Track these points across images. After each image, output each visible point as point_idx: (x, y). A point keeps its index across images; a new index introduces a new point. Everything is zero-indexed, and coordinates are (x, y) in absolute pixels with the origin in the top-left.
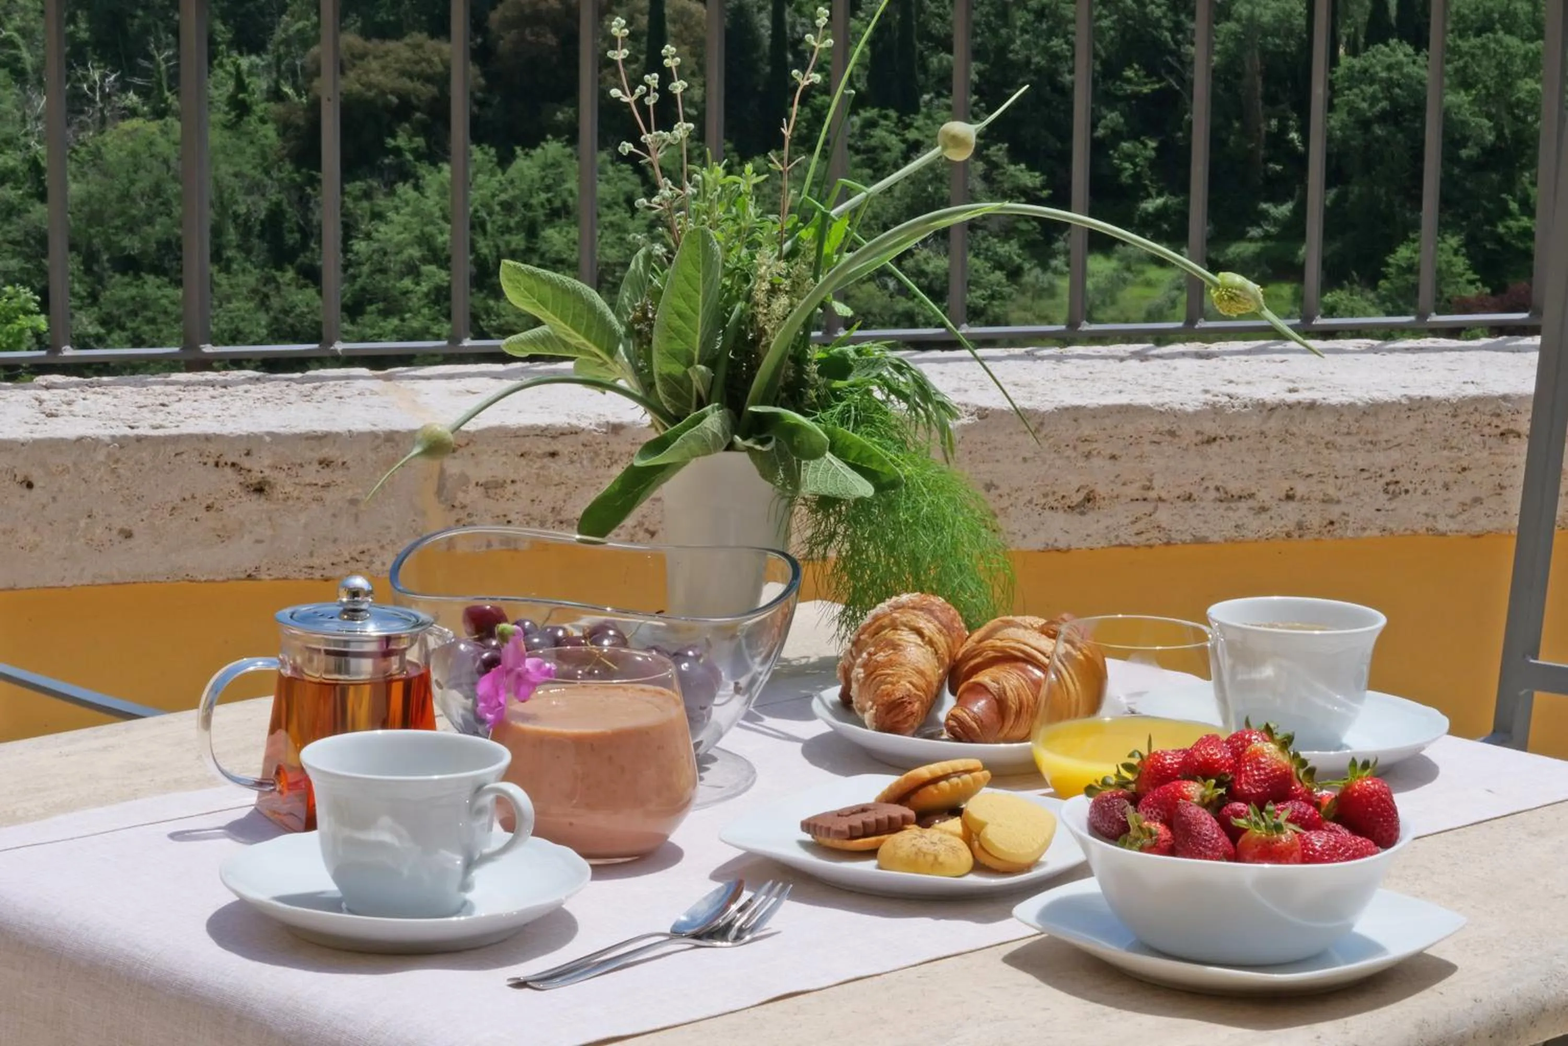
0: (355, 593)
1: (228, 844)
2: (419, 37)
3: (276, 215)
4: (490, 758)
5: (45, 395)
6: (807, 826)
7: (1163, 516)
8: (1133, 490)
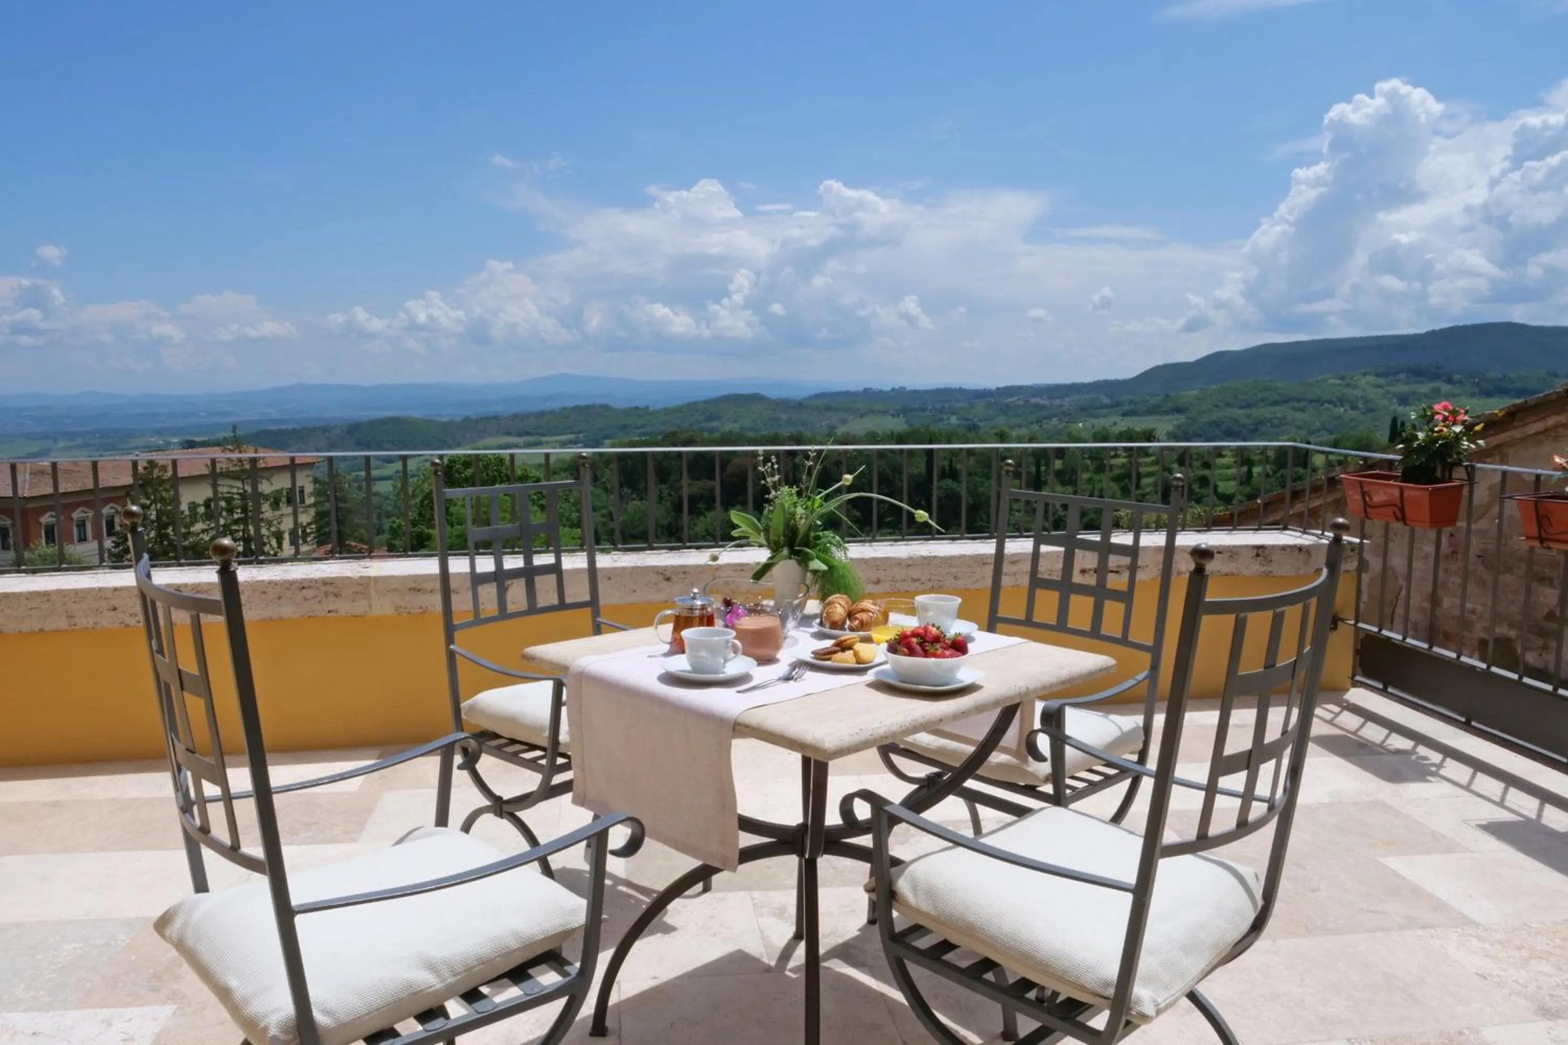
0: (695, 593)
1: (662, 659)
2: (705, 480)
3: (670, 524)
4: (730, 634)
5: (614, 557)
6: (813, 653)
7: (898, 585)
8: (890, 578)
